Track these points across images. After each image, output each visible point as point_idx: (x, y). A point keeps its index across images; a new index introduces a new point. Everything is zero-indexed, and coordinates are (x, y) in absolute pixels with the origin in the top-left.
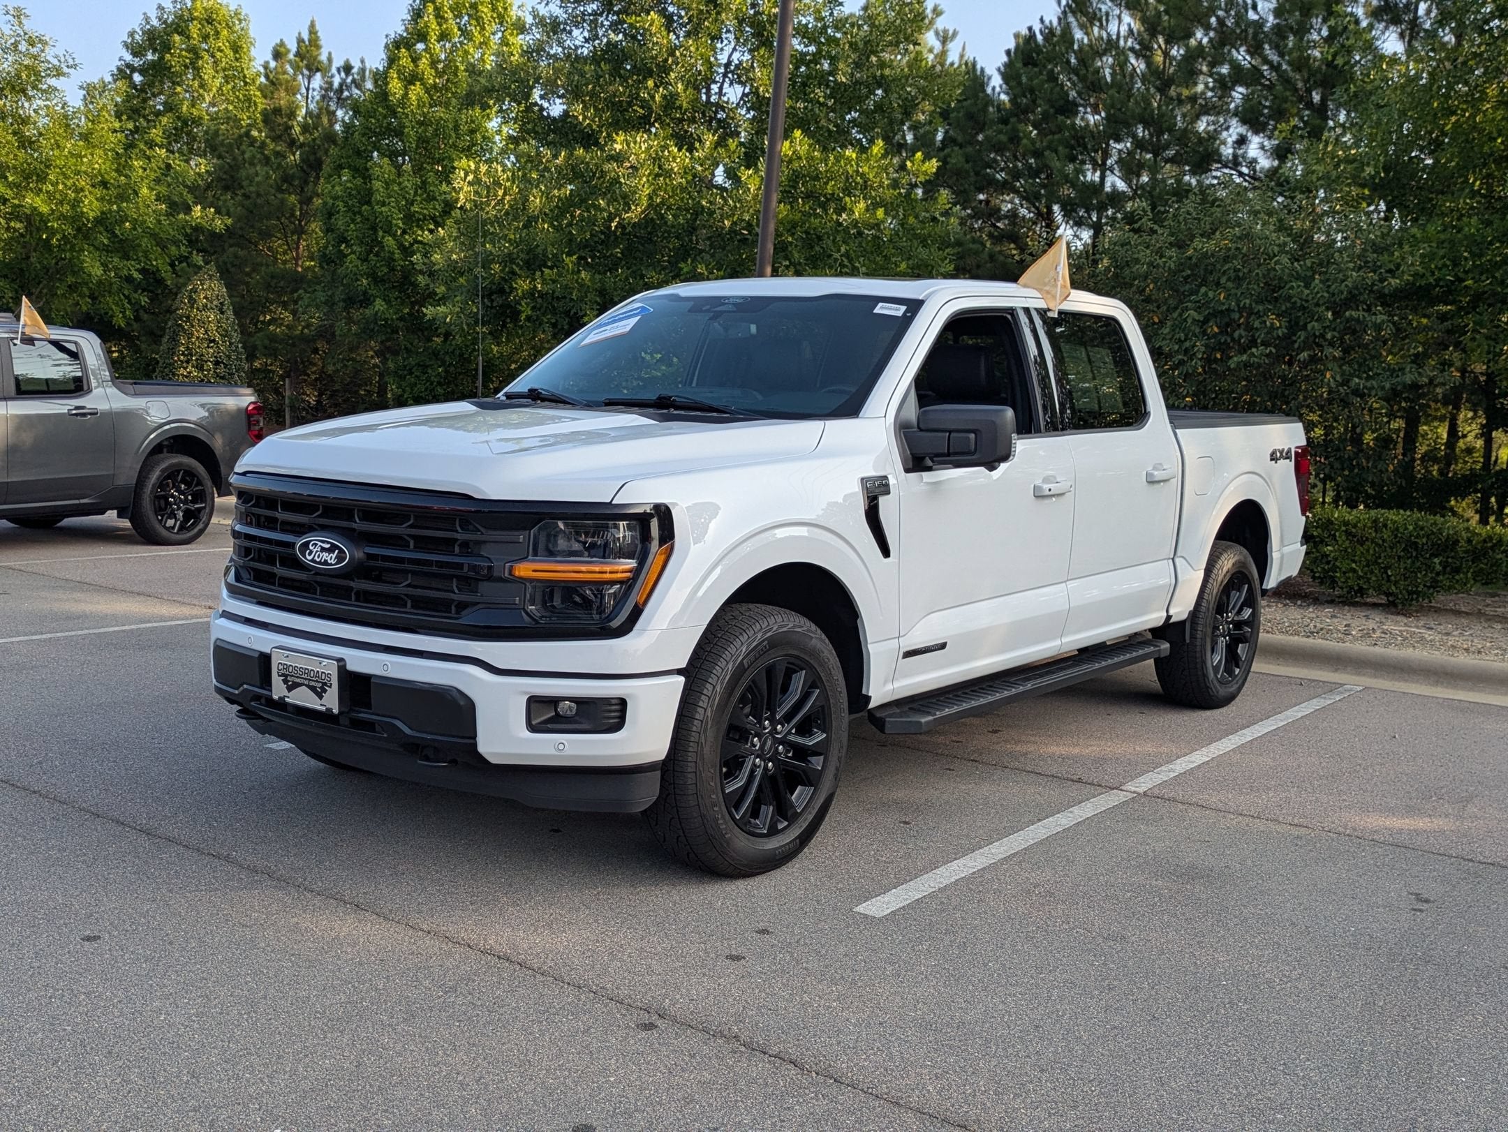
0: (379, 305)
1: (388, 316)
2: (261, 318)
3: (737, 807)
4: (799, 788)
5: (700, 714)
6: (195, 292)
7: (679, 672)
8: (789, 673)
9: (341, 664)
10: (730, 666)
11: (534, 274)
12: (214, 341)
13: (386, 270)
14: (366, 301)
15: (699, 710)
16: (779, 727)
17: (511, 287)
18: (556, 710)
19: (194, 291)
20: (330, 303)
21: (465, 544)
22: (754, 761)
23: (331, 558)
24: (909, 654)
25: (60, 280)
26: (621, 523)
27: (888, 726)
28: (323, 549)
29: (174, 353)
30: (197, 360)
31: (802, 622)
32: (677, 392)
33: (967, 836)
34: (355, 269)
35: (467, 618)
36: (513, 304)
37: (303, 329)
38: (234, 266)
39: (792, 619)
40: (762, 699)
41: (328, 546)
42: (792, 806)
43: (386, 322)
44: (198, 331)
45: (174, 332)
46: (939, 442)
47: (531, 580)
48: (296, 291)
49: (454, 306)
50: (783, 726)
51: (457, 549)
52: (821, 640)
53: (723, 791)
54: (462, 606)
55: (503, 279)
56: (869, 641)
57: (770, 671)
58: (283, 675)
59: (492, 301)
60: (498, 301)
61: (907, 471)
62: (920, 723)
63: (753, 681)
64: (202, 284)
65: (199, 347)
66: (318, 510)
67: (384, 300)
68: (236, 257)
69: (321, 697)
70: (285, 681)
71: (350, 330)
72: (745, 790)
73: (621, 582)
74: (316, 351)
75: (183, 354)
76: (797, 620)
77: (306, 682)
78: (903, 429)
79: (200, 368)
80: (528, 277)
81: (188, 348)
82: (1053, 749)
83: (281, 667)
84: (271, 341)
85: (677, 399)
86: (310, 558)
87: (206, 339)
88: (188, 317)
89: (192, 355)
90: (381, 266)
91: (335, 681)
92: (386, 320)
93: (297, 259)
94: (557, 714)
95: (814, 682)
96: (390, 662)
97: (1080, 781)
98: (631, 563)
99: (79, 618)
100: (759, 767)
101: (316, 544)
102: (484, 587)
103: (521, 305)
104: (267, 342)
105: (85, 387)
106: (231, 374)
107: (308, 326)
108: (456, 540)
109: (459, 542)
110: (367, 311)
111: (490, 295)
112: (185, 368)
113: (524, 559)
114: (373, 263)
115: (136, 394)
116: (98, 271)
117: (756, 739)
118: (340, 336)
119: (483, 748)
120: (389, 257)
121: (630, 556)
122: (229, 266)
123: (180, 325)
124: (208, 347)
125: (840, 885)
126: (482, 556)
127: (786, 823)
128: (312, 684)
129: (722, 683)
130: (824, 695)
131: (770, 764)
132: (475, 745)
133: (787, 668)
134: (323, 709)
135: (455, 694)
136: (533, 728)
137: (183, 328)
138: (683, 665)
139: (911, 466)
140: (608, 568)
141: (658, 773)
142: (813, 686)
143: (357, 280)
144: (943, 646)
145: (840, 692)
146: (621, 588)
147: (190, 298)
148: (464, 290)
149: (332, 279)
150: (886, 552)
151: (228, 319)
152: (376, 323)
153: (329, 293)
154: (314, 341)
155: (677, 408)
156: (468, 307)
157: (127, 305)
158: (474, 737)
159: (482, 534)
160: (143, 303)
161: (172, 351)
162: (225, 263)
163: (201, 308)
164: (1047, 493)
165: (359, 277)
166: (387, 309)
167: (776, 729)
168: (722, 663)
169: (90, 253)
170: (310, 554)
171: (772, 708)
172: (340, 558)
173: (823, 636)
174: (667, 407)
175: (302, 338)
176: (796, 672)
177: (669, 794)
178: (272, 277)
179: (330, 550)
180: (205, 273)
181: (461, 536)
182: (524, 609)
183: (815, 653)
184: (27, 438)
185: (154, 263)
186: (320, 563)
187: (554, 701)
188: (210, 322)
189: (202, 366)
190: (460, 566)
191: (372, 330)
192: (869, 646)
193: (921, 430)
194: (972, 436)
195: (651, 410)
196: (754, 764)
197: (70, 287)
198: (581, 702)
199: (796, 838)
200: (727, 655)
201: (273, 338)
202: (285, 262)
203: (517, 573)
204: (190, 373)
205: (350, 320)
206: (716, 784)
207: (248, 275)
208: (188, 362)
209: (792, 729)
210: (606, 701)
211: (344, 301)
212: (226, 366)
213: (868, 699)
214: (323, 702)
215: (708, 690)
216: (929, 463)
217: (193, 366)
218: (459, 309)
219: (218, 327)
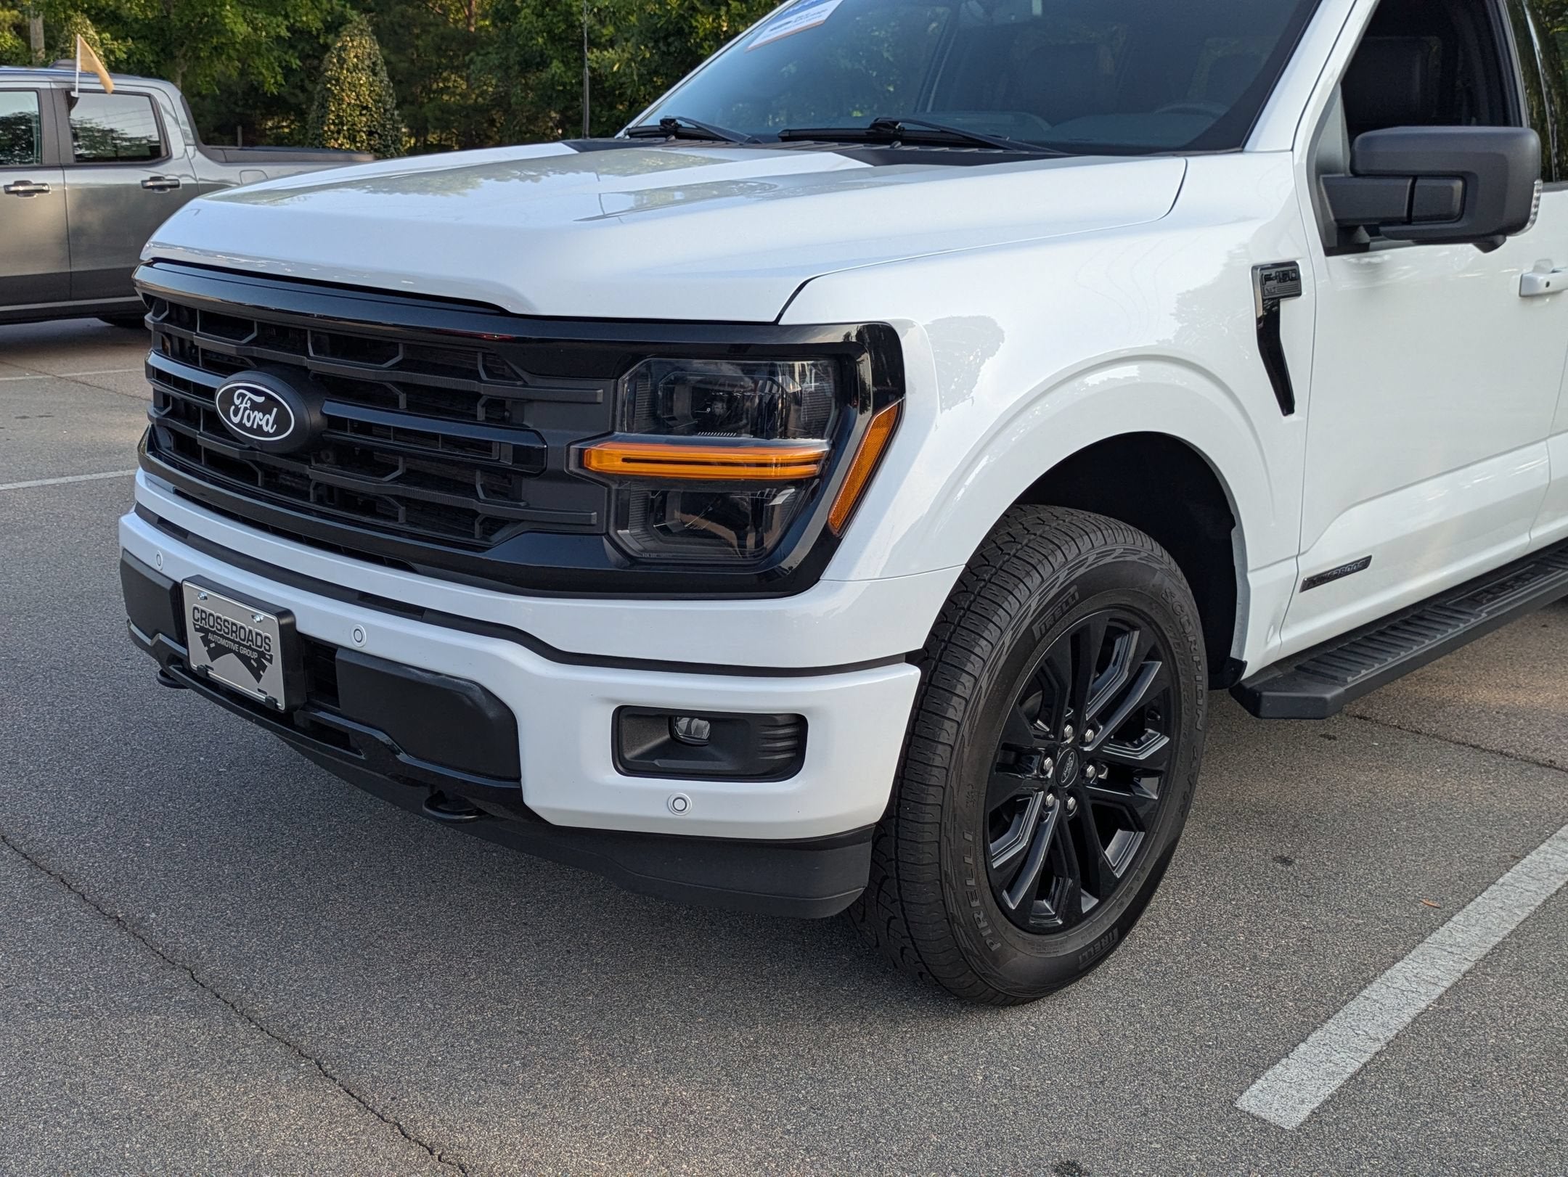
0: (556, 67)
1: (567, 80)
2: (435, 86)
3: (1011, 888)
4: (1119, 833)
5: (947, 733)
6: (345, 50)
7: (911, 658)
8: (1112, 634)
9: (285, 621)
10: (1007, 639)
11: (719, 10)
12: (366, 108)
13: (563, 27)
14: (543, 63)
15: (947, 724)
16: (1089, 733)
17: (691, 26)
18: (672, 731)
19: (343, 48)
20: (505, 67)
21: (495, 404)
22: (1044, 799)
23: (266, 422)
24: (1313, 582)
25: (203, 40)
26: (797, 364)
27: (1265, 705)
28: (255, 406)
29: (323, 123)
30: (348, 130)
31: (1139, 543)
32: (904, 114)
33: (1401, 897)
34: (529, 26)
35: (502, 551)
36: (693, 49)
37: (478, 96)
38: (401, 26)
39: (1121, 539)
40: (1064, 689)
41: (260, 399)
42: (1108, 869)
43: (565, 87)
44: (348, 96)
45: (323, 97)
46: (1395, 195)
47: (622, 478)
48: (467, 54)
49: (623, 51)
50: (1096, 731)
51: (481, 413)
52: (1171, 574)
53: (987, 865)
54: (494, 524)
55: (682, 16)
56: (1250, 567)
57: (1078, 639)
58: (201, 629)
59: (669, 45)
60: (676, 44)
61: (1329, 252)
62: (1323, 700)
63: (1048, 661)
64: (352, 41)
65: (351, 115)
66: (252, 332)
67: (563, 61)
68: (403, 16)
69: (258, 678)
70: (206, 641)
71: (525, 98)
72: (1026, 857)
73: (797, 483)
74: (492, 122)
75: (334, 123)
76: (1130, 540)
77: (235, 647)
78: (1321, 172)
79: (353, 140)
80: (711, 13)
81: (338, 116)
82: (1482, 695)
83: (198, 615)
84: (443, 112)
85: (908, 126)
86: (236, 420)
87: (358, 106)
88: (337, 80)
89: (343, 125)
90: (559, 22)
91: (276, 651)
92: (564, 85)
93: (469, 17)
94: (674, 737)
95: (1154, 648)
96: (365, 625)
97: (1551, 765)
98: (818, 446)
99: (120, 453)
100: (1052, 808)
101: (243, 396)
102: (531, 488)
103: (702, 47)
104: (438, 113)
105: (164, 153)
106: (387, 146)
107: (483, 94)
108: (478, 396)
109: (482, 401)
110: (544, 75)
111: (666, 38)
112: (336, 140)
113: (606, 435)
114: (549, 18)
115: (227, 162)
116: (242, 29)
117: (1048, 761)
118: (516, 104)
119: (533, 799)
120: (566, 11)
121: (812, 430)
122: (397, 28)
123: (329, 89)
124: (361, 114)
125: (1199, 1030)
126: (527, 429)
127: (1096, 901)
128: (245, 651)
129: (991, 672)
130: (1172, 671)
131: (1071, 801)
132: (519, 792)
133: (1109, 628)
134: (262, 697)
135: (478, 695)
136: (626, 766)
137: (333, 93)
138: (917, 642)
139: (1335, 244)
140: (773, 456)
141: (868, 847)
142: (1153, 655)
143: (532, 39)
144: (1364, 563)
145: (1198, 663)
146: (796, 494)
147: (339, 56)
148: (636, 31)
149: (507, 39)
150: (1287, 404)
151: (381, 82)
152: (554, 89)
153: (504, 55)
154: (488, 111)
155: (905, 142)
156: (640, 53)
157: (278, 69)
158: (518, 778)
159: (526, 385)
160: (294, 66)
161: (321, 120)
162: (392, 23)
163: (351, 69)
164: (1543, 289)
165: (534, 36)
166: (565, 72)
167: (1083, 736)
168: (991, 633)
169: (232, 7)
170: (236, 414)
171: (1078, 703)
172: (282, 422)
173: (1174, 565)
174: (888, 141)
175: (477, 109)
176: (1123, 633)
177: (887, 877)
178: (443, 38)
179: (264, 409)
180: (355, 28)
181: (487, 387)
182: (607, 534)
183: (1159, 598)
184: (93, 218)
185: (304, 19)
186: (250, 430)
187: (667, 717)
188: (361, 85)
189: (355, 137)
190: (485, 447)
191: (550, 97)
192: (1249, 576)
193: (1355, 174)
194: (1458, 185)
195: (860, 146)
196: (1044, 806)
197: (215, 48)
198: (720, 720)
199: (1113, 927)
200: (1001, 618)
201: (445, 109)
202: (456, 21)
203: (594, 464)
204: (341, 145)
205: (527, 87)
206: (975, 860)
207: (418, 37)
208: (339, 132)
209: (1110, 735)
210: (768, 720)
211: (519, 63)
212: (380, 136)
213: (1242, 665)
214: (262, 685)
215: (964, 686)
216: (1364, 236)
217: (344, 137)
218: (629, 56)
219: (371, 91)
